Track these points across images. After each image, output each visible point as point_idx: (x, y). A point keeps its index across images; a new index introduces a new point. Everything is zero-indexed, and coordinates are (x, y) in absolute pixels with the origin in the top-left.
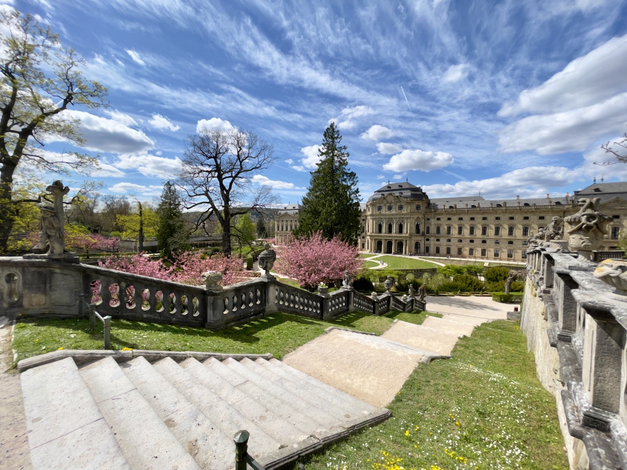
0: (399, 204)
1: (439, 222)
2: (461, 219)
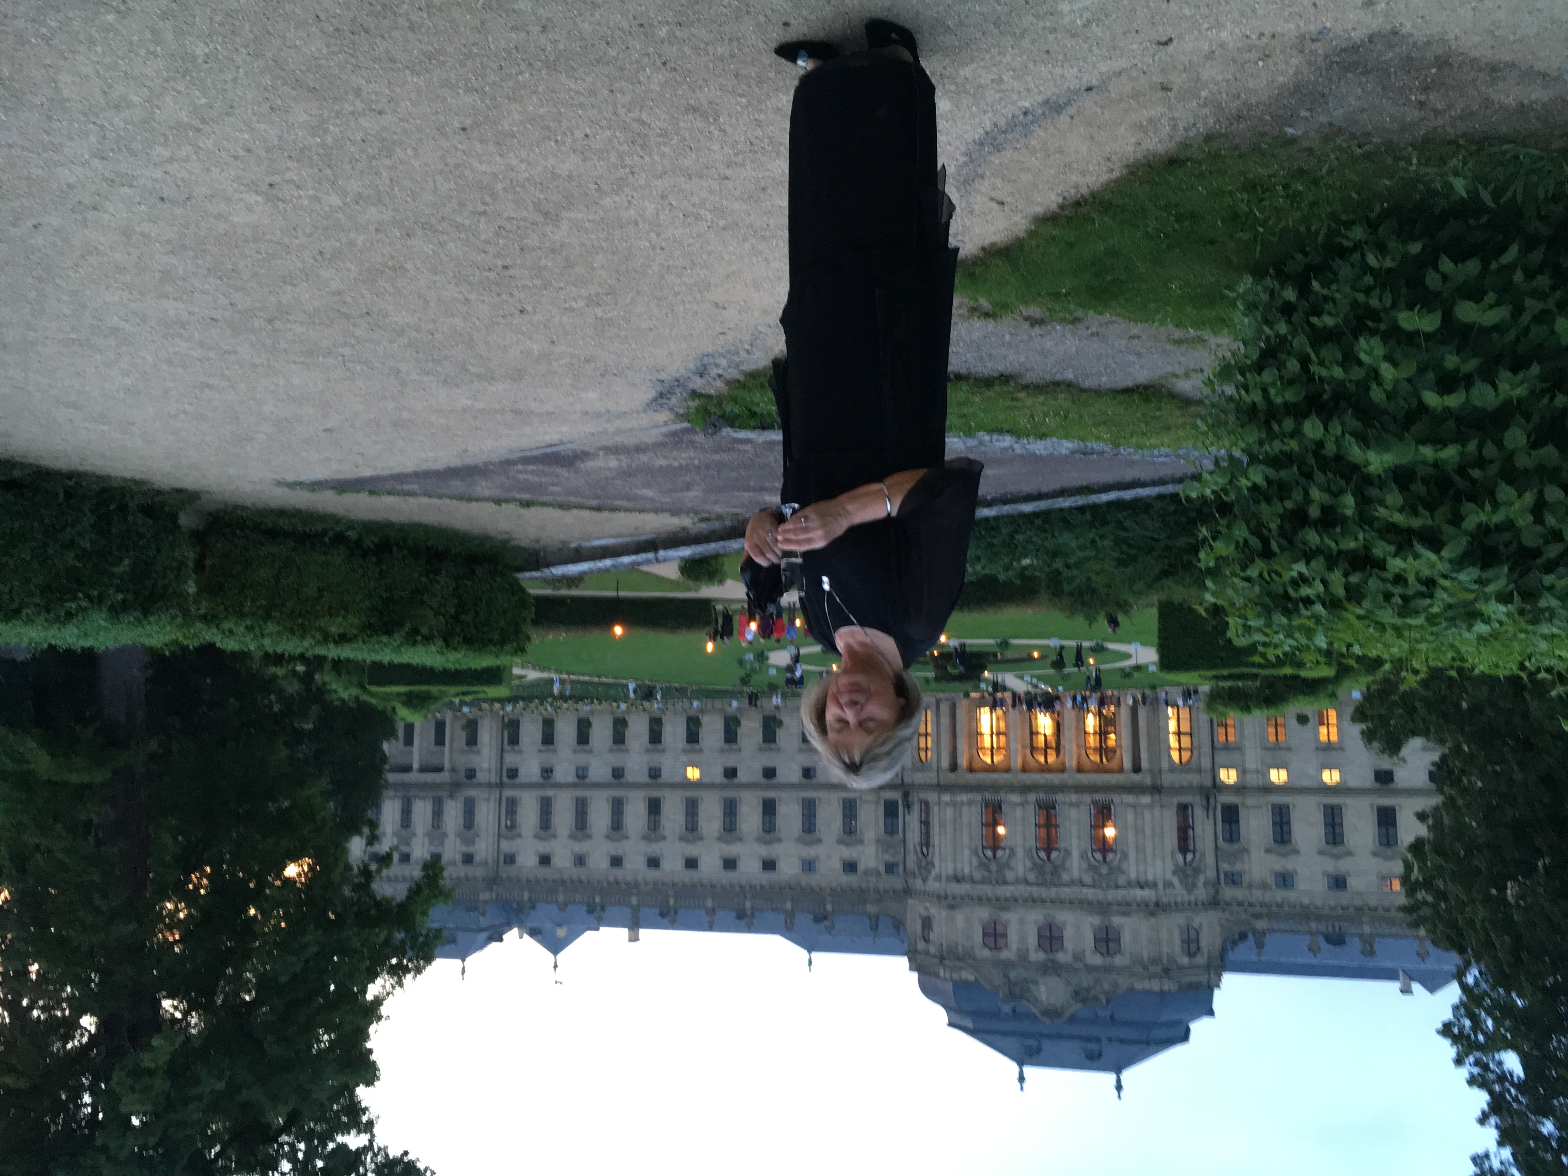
0: (1004, 955)
1: (847, 853)
2: (769, 865)
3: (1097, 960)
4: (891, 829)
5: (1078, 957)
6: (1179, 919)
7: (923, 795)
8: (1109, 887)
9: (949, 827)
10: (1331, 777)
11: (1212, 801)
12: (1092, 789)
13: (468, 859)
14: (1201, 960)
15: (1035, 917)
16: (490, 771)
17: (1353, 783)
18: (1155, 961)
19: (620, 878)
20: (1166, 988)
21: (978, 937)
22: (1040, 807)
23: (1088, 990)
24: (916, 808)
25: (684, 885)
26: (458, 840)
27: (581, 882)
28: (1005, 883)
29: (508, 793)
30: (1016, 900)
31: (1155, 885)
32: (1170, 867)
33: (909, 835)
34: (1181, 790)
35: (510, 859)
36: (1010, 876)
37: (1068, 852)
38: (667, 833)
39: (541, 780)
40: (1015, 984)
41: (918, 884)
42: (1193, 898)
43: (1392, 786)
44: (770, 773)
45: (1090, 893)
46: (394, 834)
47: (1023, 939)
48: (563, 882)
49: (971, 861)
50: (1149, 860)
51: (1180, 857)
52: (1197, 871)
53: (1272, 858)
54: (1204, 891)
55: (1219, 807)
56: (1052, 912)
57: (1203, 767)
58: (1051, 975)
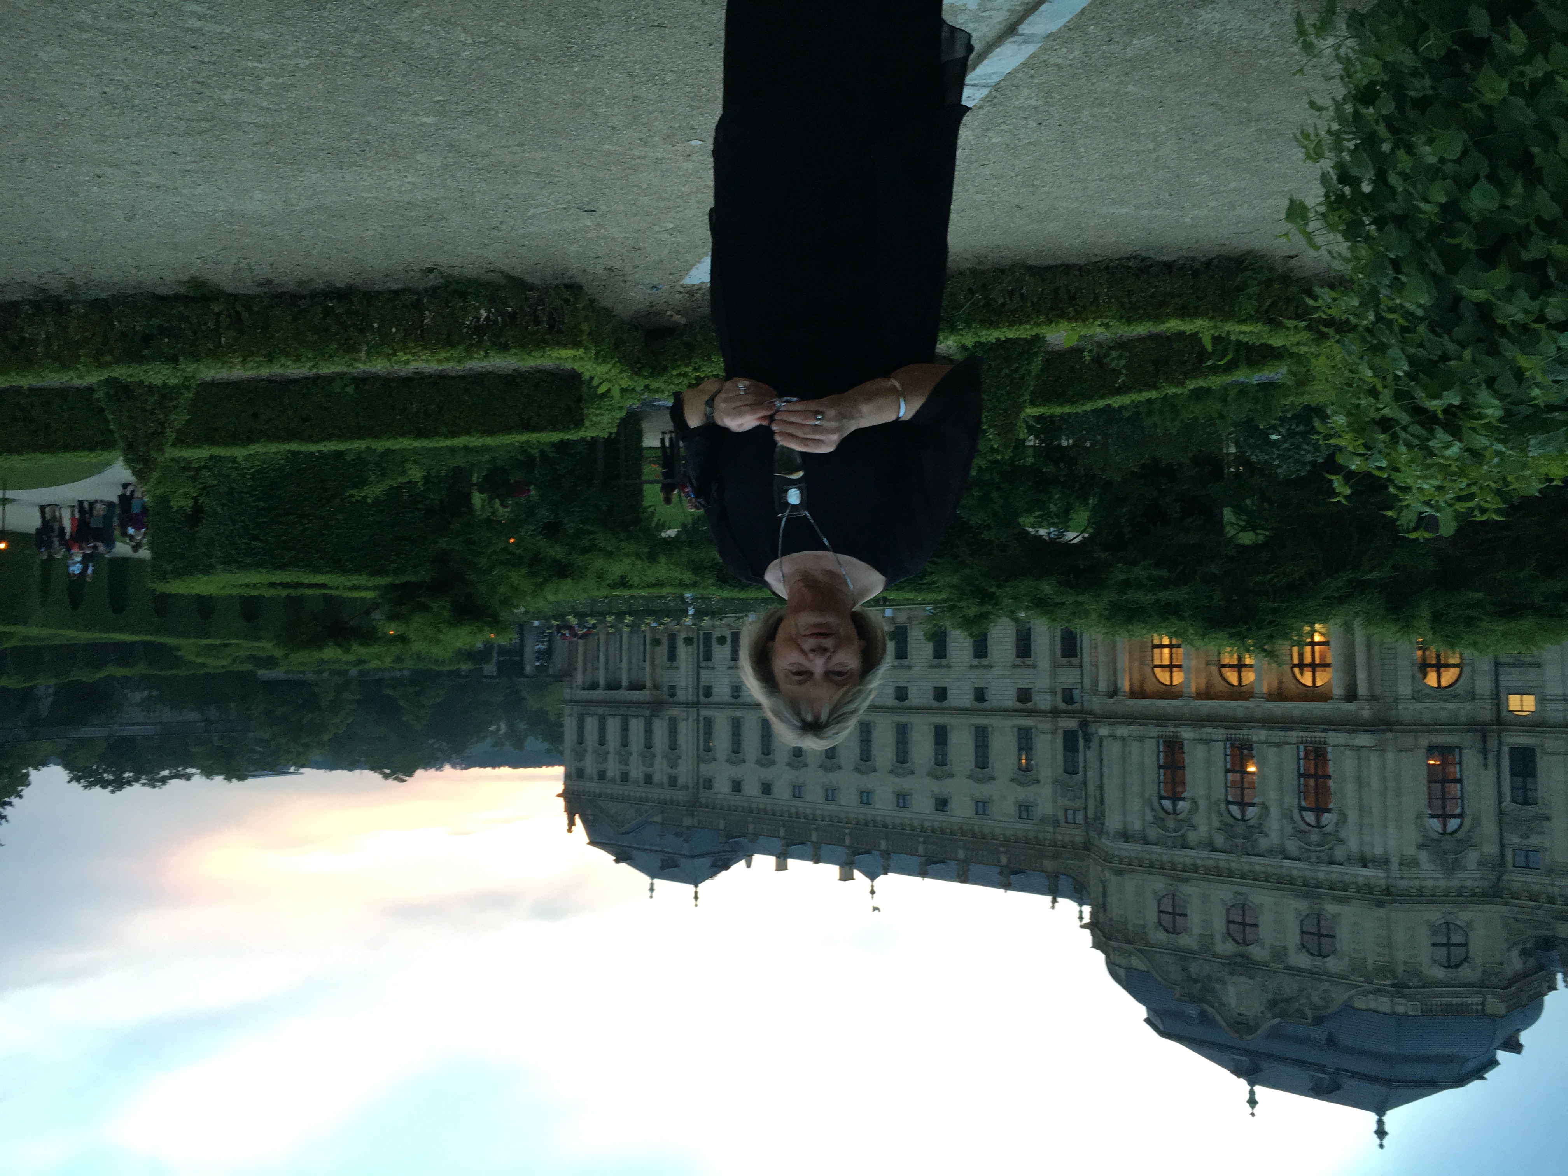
0: (1183, 940)
1: (1022, 794)
3: (1303, 961)
4: (1071, 768)
5: (1279, 954)
6: (1435, 914)
8: (1320, 861)
11: (1492, 743)
14: (1466, 973)
15: (1221, 895)
16: (688, 690)
18: (1384, 971)
20: (1401, 1009)
21: (1152, 915)
22: (1232, 746)
23: (1288, 1001)
25: (859, 822)
26: (665, 761)
27: (767, 811)
28: (1185, 846)
29: (705, 712)
30: (1197, 870)
31: (1384, 862)
32: (1412, 835)
33: (1090, 774)
35: (708, 784)
36: (1192, 837)
37: (1265, 807)
39: (731, 700)
40: (1196, 981)
41: (1095, 838)
42: (1455, 883)
45: (1295, 868)
47: (1207, 922)
48: (751, 811)
50: (1378, 828)
51: (1432, 822)
52: (1465, 844)
54: (1477, 874)
55: (1506, 749)
56: (1244, 889)
57: (1478, 691)
58: (1241, 975)
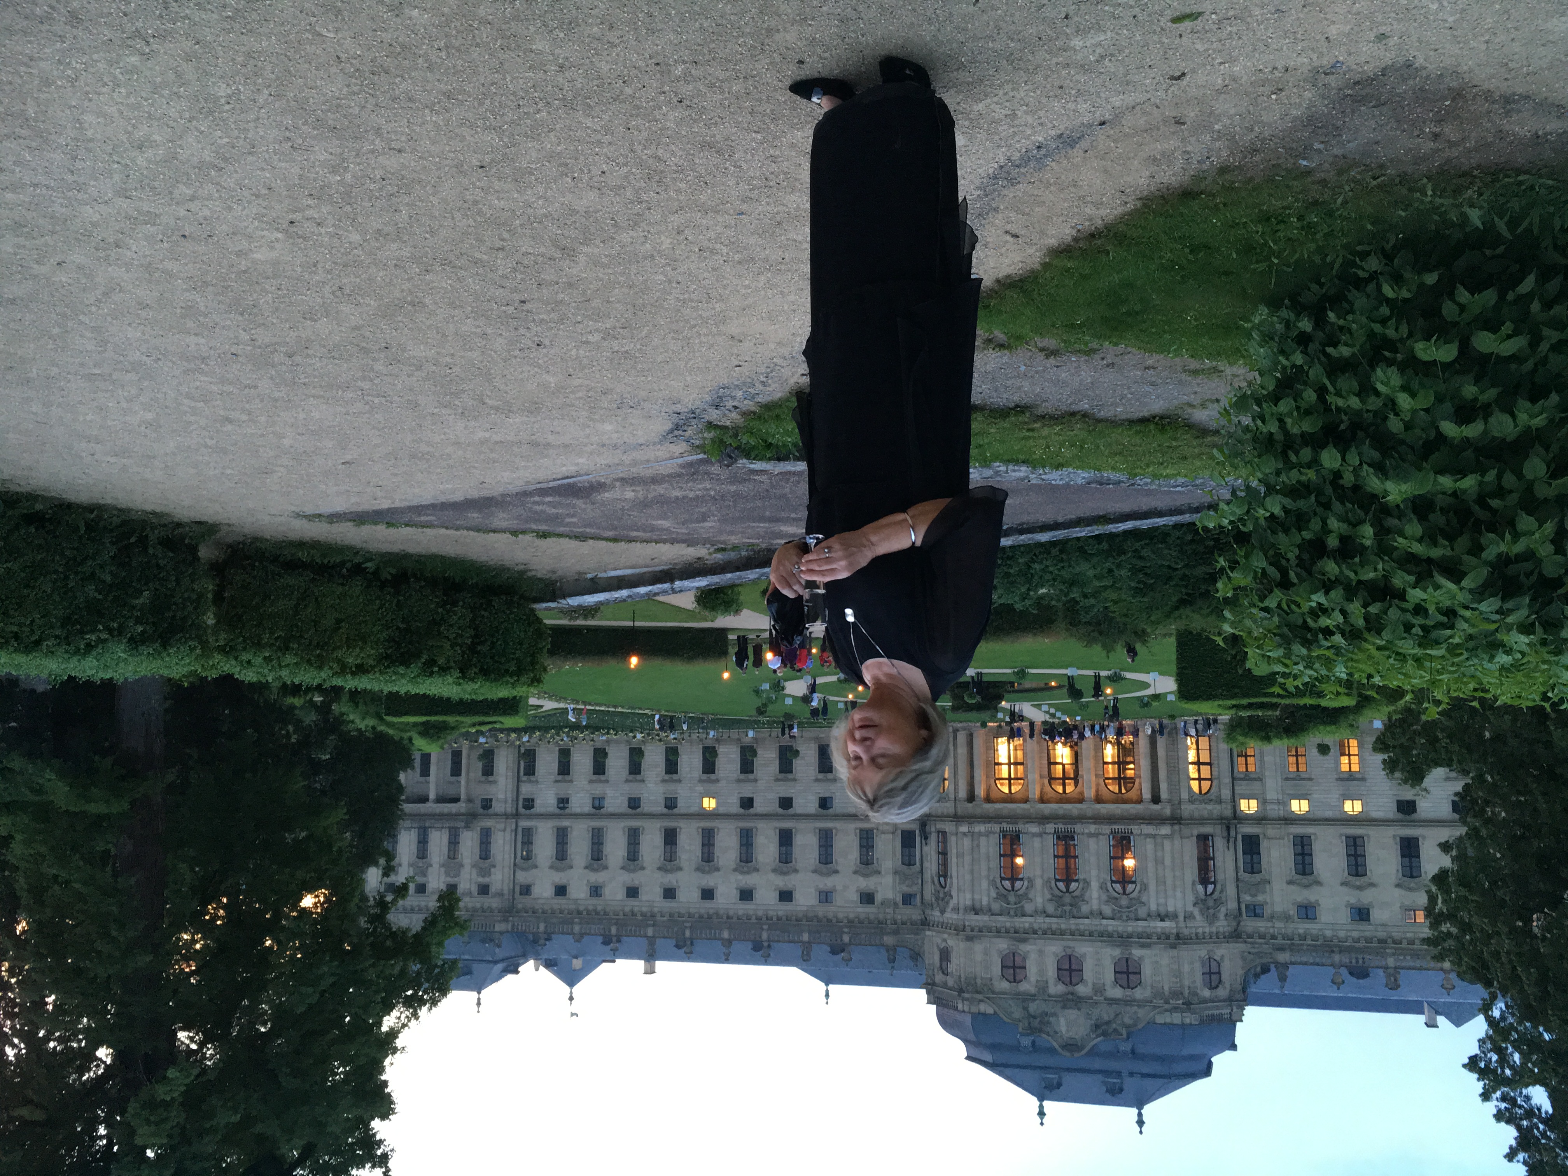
0: (1024, 987)
1: (864, 883)
2: (786, 896)
3: (1117, 993)
4: (908, 860)
5: (1099, 990)
6: (1202, 952)
7: (940, 826)
8: (1129, 919)
9: (967, 859)
10: (1353, 807)
11: (1233, 833)
12: (1111, 819)
13: (484, 890)
14: (1222, 992)
15: (1054, 949)
16: (506, 802)
17: (1375, 814)
18: (1176, 994)
19: (636, 909)
20: (1187, 1021)
21: (997, 969)
22: (1058, 838)
23: (1108, 1023)
24: (933, 838)
25: (701, 917)
26: (474, 872)
27: (597, 913)
28: (1024, 914)
29: (524, 823)
30: (1035, 932)
31: (1174, 916)
32: (1191, 898)
33: (926, 864)
34: (1202, 821)
35: (526, 890)
36: (1029, 907)
37: (1087, 883)
38: (684, 864)
39: (558, 811)
40: (1035, 1017)
41: (935, 915)
42: (1214, 930)
43: (1414, 816)
44: (786, 803)
45: (1111, 925)
46: (411, 865)
47: (1042, 972)
48: (579, 913)
49: (989, 890)
50: (1170, 893)
51: (1200, 888)
52: (1218, 902)
53: (1293, 888)
54: (1225, 923)
55: (1240, 837)
56: (1071, 944)
57: (1223, 797)
58: (1070, 1008)
